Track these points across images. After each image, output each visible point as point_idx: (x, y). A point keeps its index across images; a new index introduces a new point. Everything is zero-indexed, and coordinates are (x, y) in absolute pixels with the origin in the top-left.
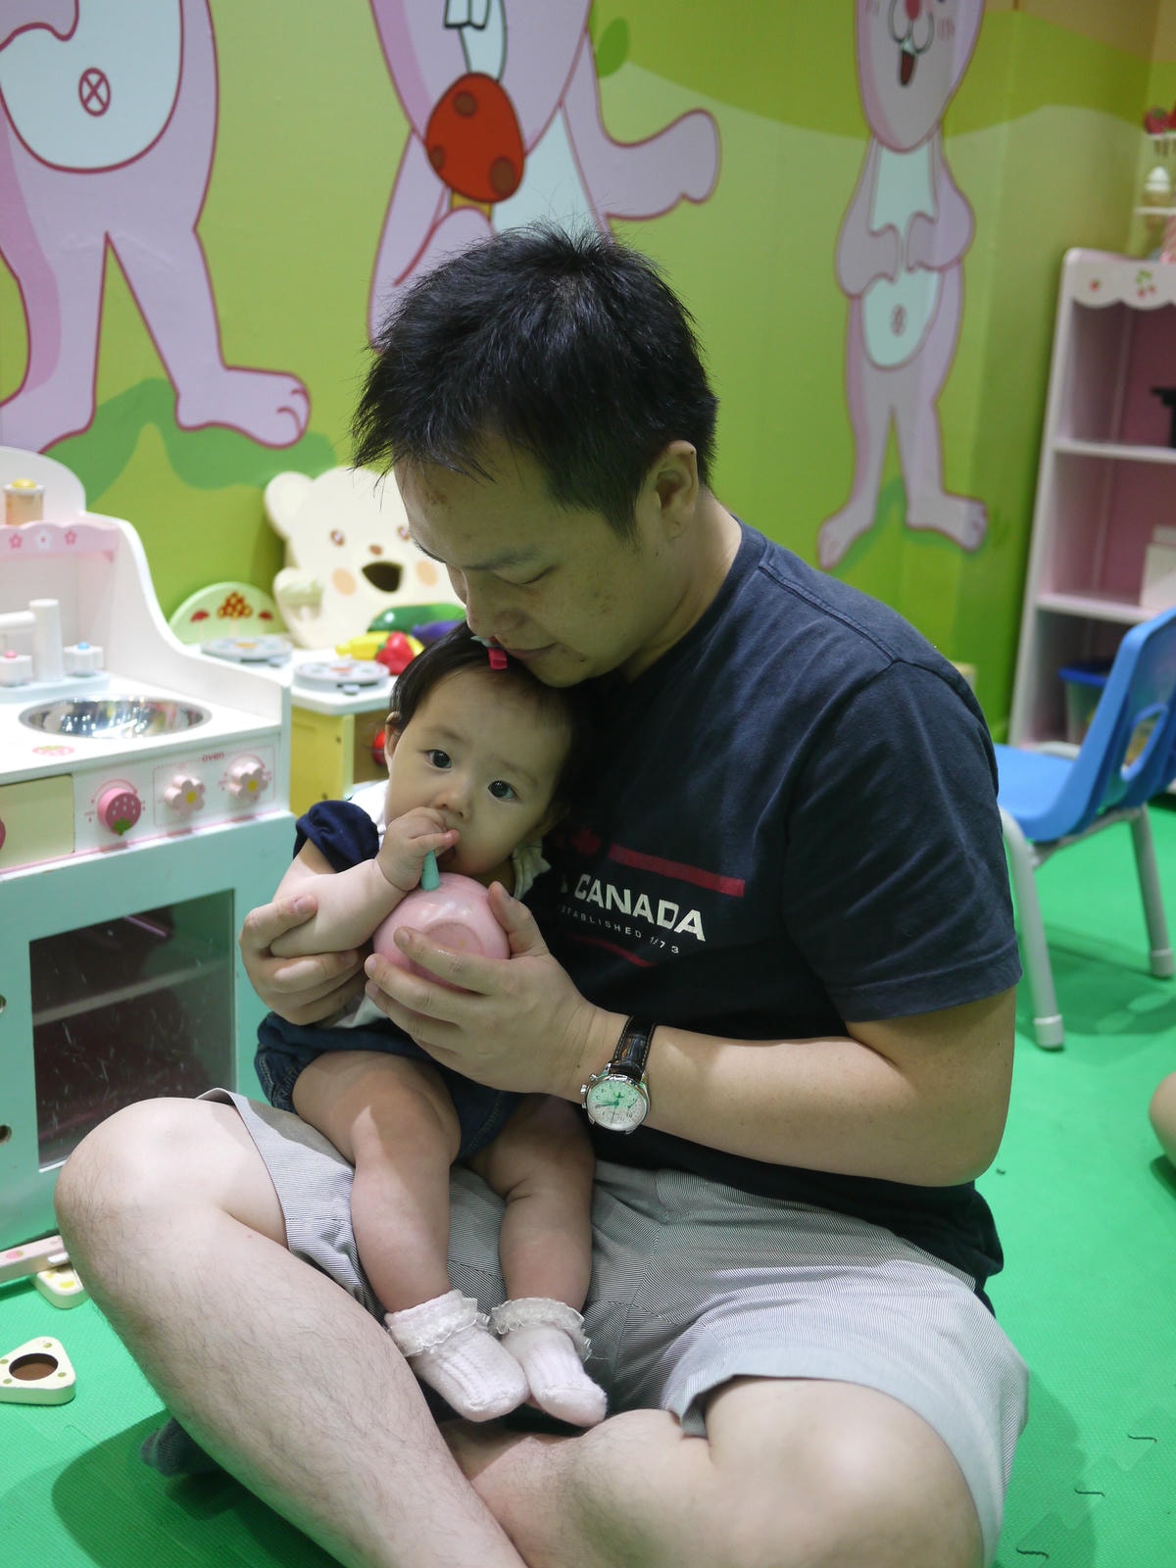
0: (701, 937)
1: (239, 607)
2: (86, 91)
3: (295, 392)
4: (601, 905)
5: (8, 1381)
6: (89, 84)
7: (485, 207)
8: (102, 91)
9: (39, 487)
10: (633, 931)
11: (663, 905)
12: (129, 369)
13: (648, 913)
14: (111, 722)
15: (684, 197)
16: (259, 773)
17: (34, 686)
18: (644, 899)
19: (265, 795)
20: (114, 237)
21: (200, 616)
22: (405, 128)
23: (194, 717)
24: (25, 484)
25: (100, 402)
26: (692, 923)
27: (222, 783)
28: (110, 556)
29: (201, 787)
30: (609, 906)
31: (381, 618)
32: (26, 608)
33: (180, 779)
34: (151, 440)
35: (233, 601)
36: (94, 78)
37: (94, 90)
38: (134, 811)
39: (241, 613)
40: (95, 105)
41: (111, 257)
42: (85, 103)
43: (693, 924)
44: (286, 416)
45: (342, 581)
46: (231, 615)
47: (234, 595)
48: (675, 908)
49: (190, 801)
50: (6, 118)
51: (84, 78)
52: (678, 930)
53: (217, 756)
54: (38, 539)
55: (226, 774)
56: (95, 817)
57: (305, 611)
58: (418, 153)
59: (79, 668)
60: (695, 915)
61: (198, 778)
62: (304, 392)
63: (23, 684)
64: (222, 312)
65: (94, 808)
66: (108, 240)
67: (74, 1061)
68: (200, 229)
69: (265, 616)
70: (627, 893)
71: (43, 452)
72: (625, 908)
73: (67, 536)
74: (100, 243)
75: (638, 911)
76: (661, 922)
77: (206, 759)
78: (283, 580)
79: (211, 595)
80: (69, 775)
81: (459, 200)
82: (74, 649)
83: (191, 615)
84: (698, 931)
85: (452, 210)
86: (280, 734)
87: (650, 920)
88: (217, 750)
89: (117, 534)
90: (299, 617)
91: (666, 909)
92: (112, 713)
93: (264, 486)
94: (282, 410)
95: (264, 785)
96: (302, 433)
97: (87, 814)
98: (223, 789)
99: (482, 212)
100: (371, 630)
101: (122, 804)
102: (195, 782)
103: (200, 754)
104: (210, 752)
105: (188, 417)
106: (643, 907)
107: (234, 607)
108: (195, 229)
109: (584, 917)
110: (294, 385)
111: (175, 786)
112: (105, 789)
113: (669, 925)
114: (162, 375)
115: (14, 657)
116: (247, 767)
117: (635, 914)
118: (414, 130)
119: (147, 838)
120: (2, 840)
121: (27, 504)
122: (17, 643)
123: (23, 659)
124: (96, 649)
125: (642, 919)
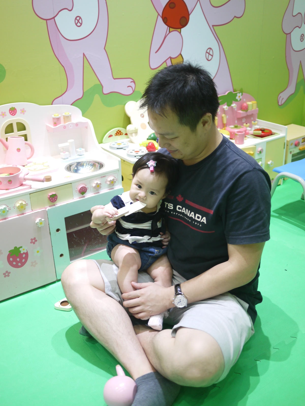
0: (205, 223)
1: (120, 133)
2: (77, 21)
3: (131, 82)
5: (60, 306)
6: (77, 20)
7: (179, 30)
8: (80, 21)
9: (70, 114)
10: (189, 220)
11: (197, 215)
12: (91, 82)
14: (85, 167)
15: (235, 17)
16: (113, 179)
17: (69, 159)
18: (193, 213)
19: (115, 184)
20: (85, 54)
21: (110, 136)
22: (157, 14)
23: (102, 166)
24: (67, 114)
25: (84, 91)
28: (87, 128)
29: (100, 184)
30: (186, 214)
31: (150, 136)
32: (67, 142)
33: (96, 182)
34: (97, 98)
35: (118, 132)
36: (78, 18)
37: (78, 21)
38: (85, 190)
39: (120, 134)
40: (79, 24)
41: (85, 57)
42: (76, 24)
43: (204, 220)
44: (130, 88)
45: (143, 127)
46: (118, 135)
47: (118, 130)
48: (200, 216)
49: (98, 187)
50: (58, 32)
51: (76, 19)
52: (201, 221)
53: (104, 177)
54: (70, 126)
55: (106, 180)
56: (77, 191)
57: (134, 134)
58: (160, 19)
59: (79, 154)
60: (204, 218)
61: (100, 182)
62: (134, 82)
63: (67, 158)
64: (112, 66)
66: (84, 54)
67: (76, 240)
68: (105, 48)
69: (126, 134)
70: (189, 211)
71: (71, 105)
72: (188, 215)
73: (76, 125)
74: (82, 55)
75: (191, 216)
76: (196, 219)
77: (101, 177)
78: (129, 127)
79: (113, 131)
80: (71, 183)
81: (171, 29)
82: (78, 150)
83: (108, 136)
84: (205, 222)
85: (170, 32)
86: (119, 170)
87: (194, 218)
88: (104, 175)
89: (87, 123)
90: (132, 136)
93: (125, 104)
94: (128, 87)
95: (115, 182)
96: (133, 91)
97: (76, 191)
98: (106, 183)
99: (178, 32)
100: (148, 139)
101: (83, 189)
102: (99, 182)
103: (100, 176)
104: (103, 176)
105: (105, 92)
106: (192, 215)
107: (119, 133)
109: (181, 215)
110: (132, 81)
111: (95, 184)
112: (79, 186)
113: (199, 220)
114: (99, 83)
115: (65, 153)
116: (111, 178)
117: (190, 216)
118: (159, 14)
119: (89, 195)
120: (57, 199)
121: (67, 118)
122: (66, 150)
123: (67, 153)
124: (83, 149)
125: (192, 217)
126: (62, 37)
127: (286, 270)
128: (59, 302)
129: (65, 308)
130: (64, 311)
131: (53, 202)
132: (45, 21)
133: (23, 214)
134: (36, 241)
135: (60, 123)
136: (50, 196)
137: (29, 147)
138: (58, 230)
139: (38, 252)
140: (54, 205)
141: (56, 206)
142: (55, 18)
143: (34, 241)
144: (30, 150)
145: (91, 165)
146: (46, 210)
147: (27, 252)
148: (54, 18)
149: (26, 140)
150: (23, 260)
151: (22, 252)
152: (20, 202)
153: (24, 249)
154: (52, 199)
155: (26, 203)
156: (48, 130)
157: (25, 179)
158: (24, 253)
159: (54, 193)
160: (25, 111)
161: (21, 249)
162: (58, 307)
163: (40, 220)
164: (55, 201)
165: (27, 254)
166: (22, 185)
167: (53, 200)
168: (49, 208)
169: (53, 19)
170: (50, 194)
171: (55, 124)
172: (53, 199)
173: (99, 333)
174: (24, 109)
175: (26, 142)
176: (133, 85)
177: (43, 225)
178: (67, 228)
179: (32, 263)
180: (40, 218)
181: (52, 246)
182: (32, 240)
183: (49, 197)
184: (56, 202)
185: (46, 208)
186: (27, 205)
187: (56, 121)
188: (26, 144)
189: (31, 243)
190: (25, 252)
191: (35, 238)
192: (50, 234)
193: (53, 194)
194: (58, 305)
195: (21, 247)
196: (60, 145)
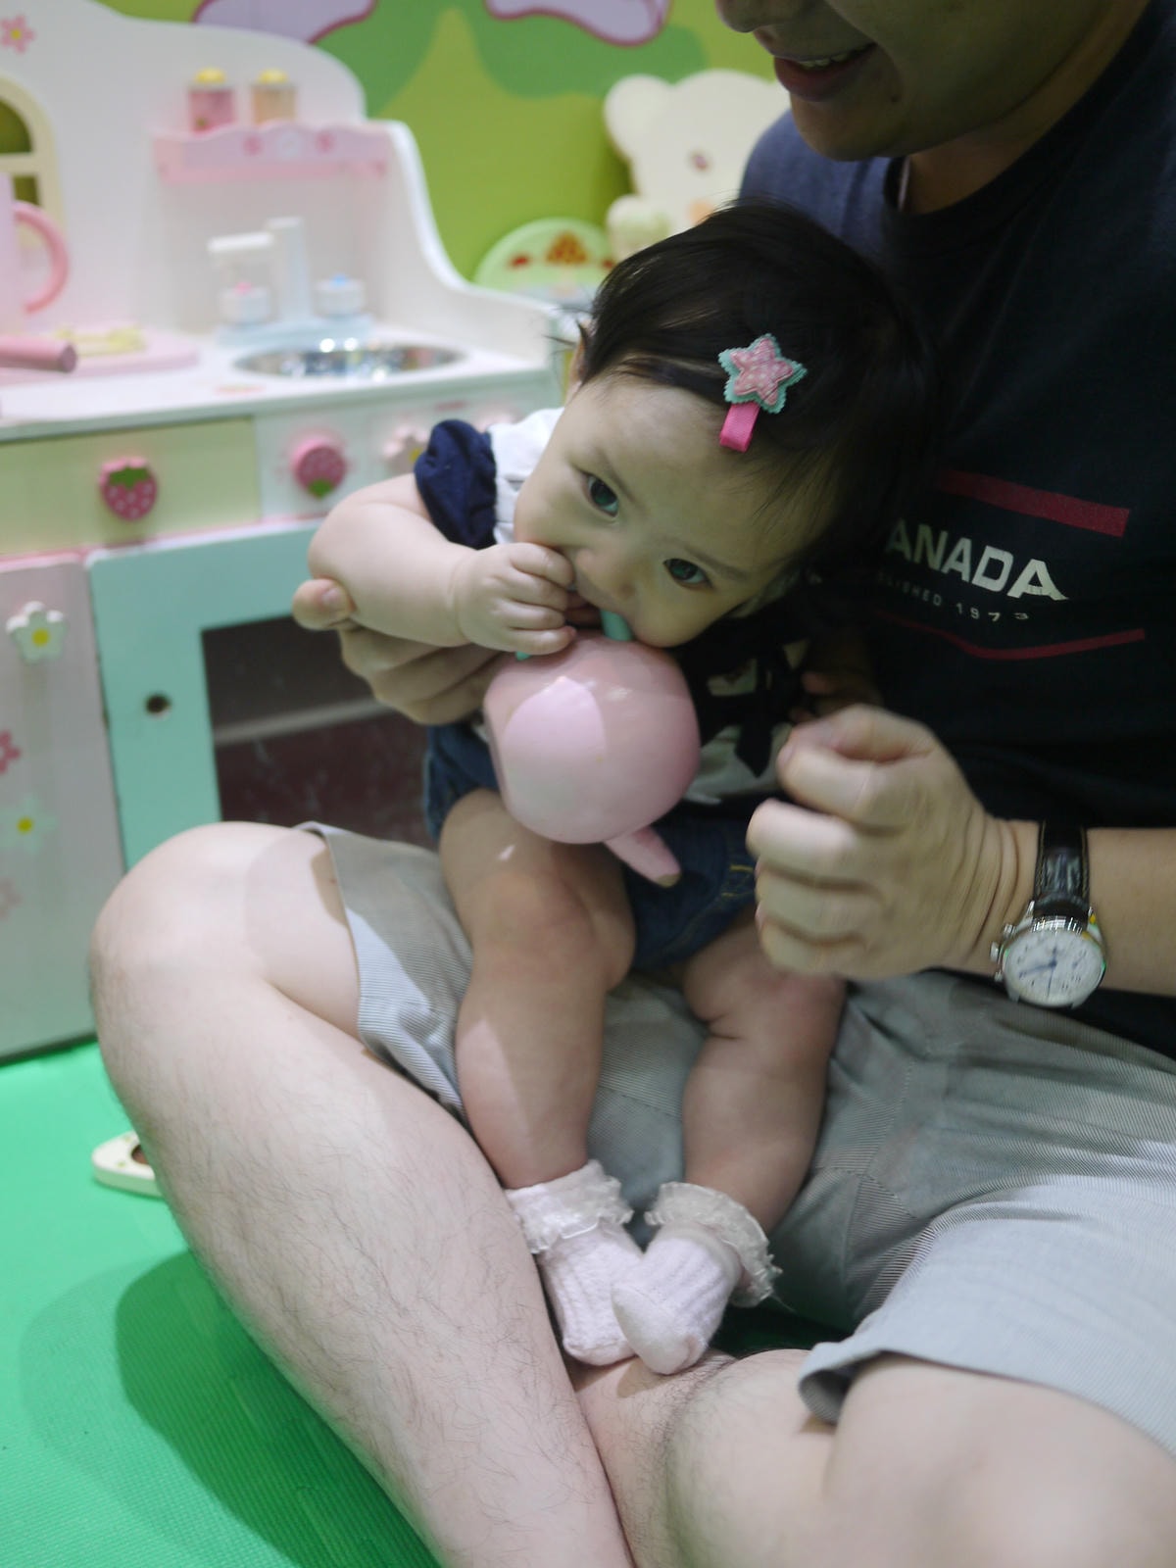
4: (908, 555)
9: (294, 79)
10: (931, 596)
11: (990, 553)
13: (965, 567)
18: (964, 545)
21: (522, 261)
23: (447, 357)
24: (274, 76)
26: (1035, 581)
28: (379, 167)
30: (917, 559)
32: (261, 229)
33: (403, 431)
38: (336, 470)
43: (1037, 582)
48: (1007, 559)
52: (1015, 592)
54: (282, 142)
59: (330, 310)
60: (1037, 567)
63: (261, 322)
65: (286, 463)
70: (944, 537)
71: (311, 42)
72: (935, 562)
73: (321, 139)
75: (949, 565)
76: (980, 580)
78: (622, 210)
80: (247, 418)
82: (326, 286)
87: (967, 576)
88: (456, 398)
89: (384, 140)
91: (990, 561)
92: (352, 360)
97: (275, 468)
101: (318, 460)
103: (432, 402)
104: (448, 399)
106: (959, 559)
111: (397, 440)
113: (996, 586)
115: (247, 291)
117: (945, 569)
120: (153, 496)
121: (274, 98)
123: (259, 292)
124: (351, 287)
125: (955, 575)
131: (126, 514)
134: (13, 753)
135: (230, 119)
136: (113, 476)
138: (156, 704)
139: (25, 825)
140: (138, 541)
141: (152, 547)
146: (84, 565)
149: (28, 198)
154: (123, 498)
156: (161, 156)
159: (137, 461)
160: (30, 34)
163: (36, 614)
164: (143, 512)
167: (130, 508)
168: (101, 555)
170: (114, 464)
171: (202, 125)
172: (130, 496)
174: (20, 20)
175: (24, 207)
177: (53, 652)
180: (32, 607)
183: (106, 479)
184: (148, 519)
185: (83, 554)
187: (209, 108)
188: (21, 218)
191: (6, 738)
192: (107, 724)
193: (130, 469)
196: (222, 245)
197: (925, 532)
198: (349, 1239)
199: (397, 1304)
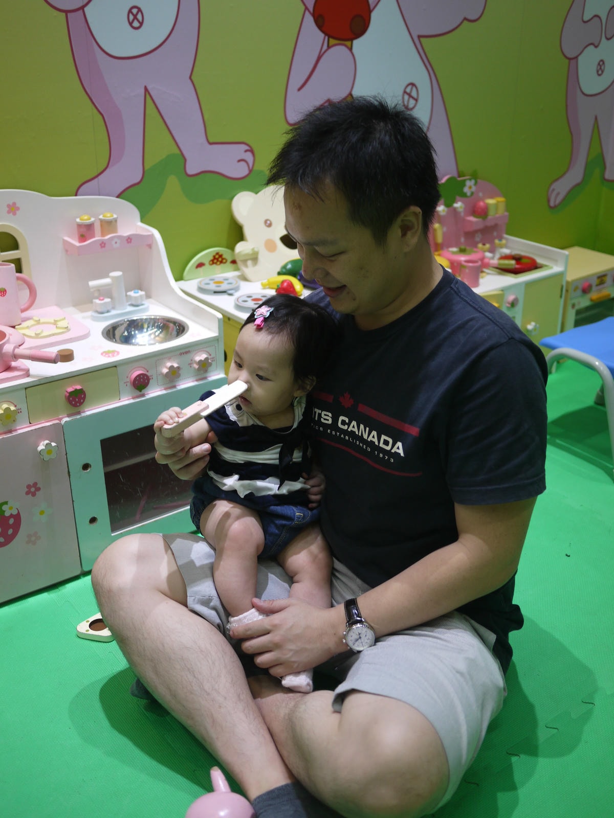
0: (402, 455)
1: (220, 259)
2: (131, 17)
3: (246, 151)
4: (357, 433)
5: (87, 631)
6: (133, 14)
7: (348, 43)
8: (139, 17)
9: (115, 216)
10: (366, 448)
11: (383, 437)
12: (161, 149)
13: (376, 440)
14: (145, 330)
15: (465, 19)
16: (207, 359)
17: (113, 312)
18: (374, 433)
19: (210, 369)
20: (149, 88)
21: (200, 265)
22: (303, 8)
23: (181, 329)
24: (109, 216)
25: (147, 168)
27: (190, 364)
28: (150, 246)
29: (178, 368)
30: (360, 435)
31: (284, 267)
32: (107, 276)
33: (169, 364)
34: (173, 183)
35: (217, 257)
36: (135, 11)
37: (135, 17)
38: (146, 381)
39: (221, 262)
40: (136, 24)
41: (148, 96)
42: (131, 24)
43: (399, 449)
44: (243, 163)
45: (270, 246)
46: (216, 263)
47: (217, 254)
48: (390, 441)
49: (174, 375)
51: (130, 11)
52: (392, 451)
53: (187, 353)
54: (113, 242)
55: (192, 360)
56: (129, 384)
57: (249, 263)
58: (309, 20)
59: (134, 303)
60: (399, 444)
61: (178, 364)
62: (251, 151)
63: (108, 312)
64: (206, 117)
65: (128, 380)
66: (146, 89)
67: (125, 488)
68: (193, 77)
69: (234, 262)
70: (367, 429)
71: (118, 197)
72: (365, 437)
73: (127, 240)
74: (143, 91)
75: (370, 438)
76: (381, 445)
77: (181, 354)
78: (240, 247)
79: (206, 255)
80: (116, 366)
81: (332, 41)
82: (132, 294)
83: (195, 265)
84: (401, 452)
85: (329, 47)
86: (218, 340)
87: (377, 443)
88: (187, 350)
89: (152, 236)
90: (246, 266)
91: (384, 439)
92: (146, 325)
93: (232, 199)
94: (239, 161)
95: (210, 365)
96: (251, 171)
97: (125, 383)
98: (191, 367)
99: (346, 46)
100: (279, 274)
101: (140, 378)
102: (176, 365)
103: (179, 352)
104: (184, 351)
105: (190, 171)
106: (373, 437)
107: (217, 259)
108: (190, 78)
109: (347, 438)
110: (247, 148)
111: (166, 367)
112: (132, 372)
113: (387, 448)
114: (177, 151)
115: (103, 300)
116: (202, 356)
117: (369, 440)
118: (306, 8)
119: (154, 392)
120: (84, 398)
121: (109, 225)
122: (104, 292)
123: (107, 300)
124: (142, 293)
126: (99, 49)
127: (569, 556)
128: (88, 621)
129: (100, 634)
130: (98, 643)
131: (75, 406)
132: (64, 14)
133: (10, 432)
134: (38, 489)
135: (93, 236)
136: (71, 393)
137: (26, 286)
138: (86, 467)
139: (42, 513)
140: (79, 413)
141: (83, 415)
142: (86, 9)
143: (33, 490)
144: (27, 292)
145: (159, 327)
146: (60, 423)
147: (19, 514)
148: (82, 8)
149: (19, 270)
150: (10, 531)
151: (7, 514)
152: (5, 406)
153: (11, 508)
154: (74, 399)
155: (18, 407)
156: (67, 251)
157: (16, 357)
158: (12, 516)
159: (79, 387)
160: (18, 209)
161: (4, 508)
162: (84, 632)
163: (47, 444)
164: (81, 404)
165: (17, 517)
166: (8, 368)
167: (76, 403)
168: (67, 419)
169: (81, 11)
170: (70, 389)
171: (83, 238)
172: (77, 399)
173: (174, 696)
174: (14, 204)
175: (18, 275)
176: (249, 157)
177: (53, 456)
178: (106, 462)
179: (29, 536)
180: (47, 442)
181: (73, 501)
182: (29, 487)
183: (68, 394)
184: (82, 406)
185: (60, 419)
186: (18, 411)
187: (85, 231)
188: (18, 278)
189: (27, 493)
190: (15, 512)
191: (35, 484)
192: (69, 475)
193: (76, 390)
194: (84, 627)
195: (6, 503)
196: (92, 283)
197: (362, 426)
198: (190, 673)
199: (206, 692)
